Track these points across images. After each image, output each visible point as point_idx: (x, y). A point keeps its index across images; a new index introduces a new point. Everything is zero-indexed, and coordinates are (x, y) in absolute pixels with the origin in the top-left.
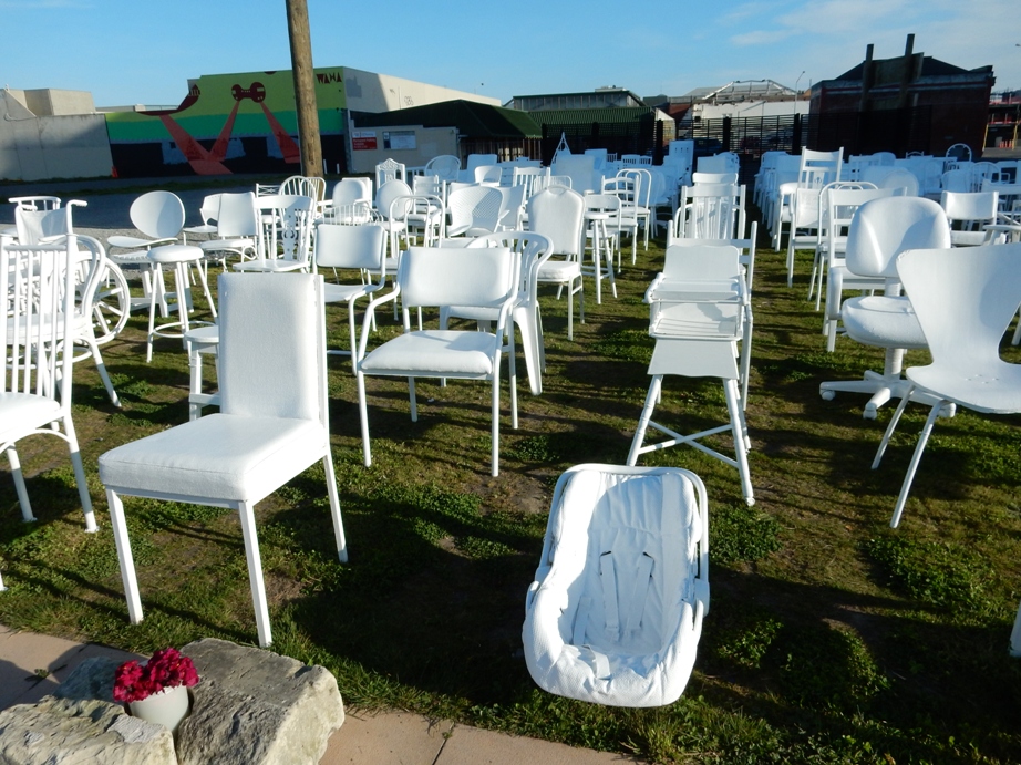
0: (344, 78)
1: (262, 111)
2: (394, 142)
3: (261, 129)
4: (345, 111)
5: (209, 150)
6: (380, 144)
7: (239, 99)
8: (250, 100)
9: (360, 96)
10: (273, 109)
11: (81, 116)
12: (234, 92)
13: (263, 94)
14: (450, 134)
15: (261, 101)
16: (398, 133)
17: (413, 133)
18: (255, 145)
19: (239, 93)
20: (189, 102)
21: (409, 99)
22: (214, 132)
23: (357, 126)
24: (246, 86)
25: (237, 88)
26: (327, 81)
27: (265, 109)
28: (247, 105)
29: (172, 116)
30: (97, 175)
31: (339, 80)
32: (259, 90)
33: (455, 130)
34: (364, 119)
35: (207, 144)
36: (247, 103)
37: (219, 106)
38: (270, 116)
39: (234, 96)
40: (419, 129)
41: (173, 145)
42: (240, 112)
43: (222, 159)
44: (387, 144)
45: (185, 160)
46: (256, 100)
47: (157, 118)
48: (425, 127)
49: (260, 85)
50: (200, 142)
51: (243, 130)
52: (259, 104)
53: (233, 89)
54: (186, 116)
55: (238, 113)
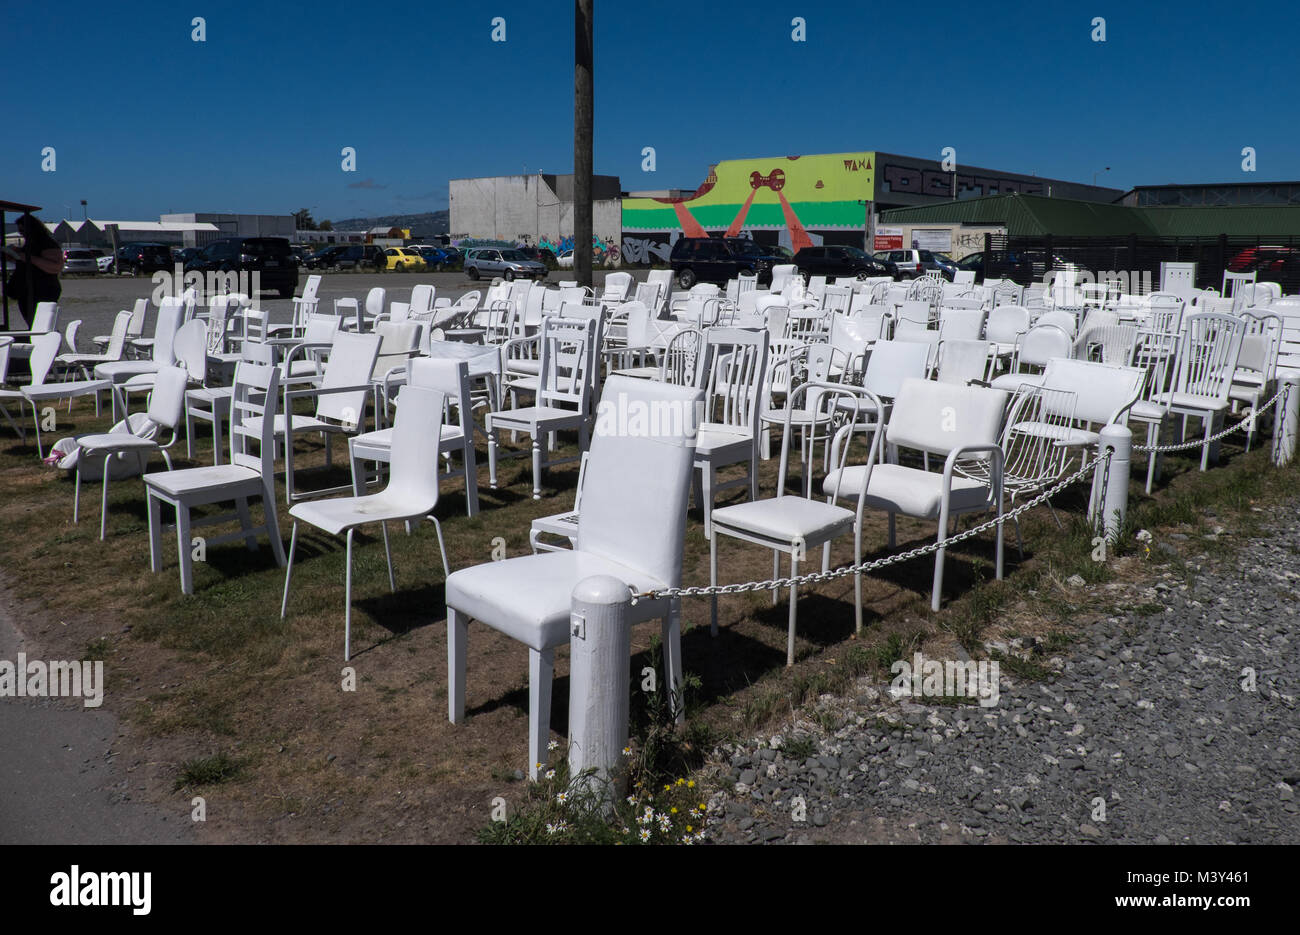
0: (875, 165)
1: (778, 201)
2: (922, 243)
3: (774, 222)
4: (869, 203)
6: (905, 244)
7: (756, 188)
8: (767, 189)
10: (790, 200)
12: (752, 180)
13: (782, 182)
15: (779, 190)
16: (927, 232)
17: (948, 232)
18: (766, 237)
19: (757, 181)
20: (704, 190)
22: (725, 224)
23: (880, 222)
26: (855, 169)
27: (782, 198)
28: (764, 194)
29: (685, 204)
31: (869, 167)
32: (779, 177)
33: (1002, 230)
34: (891, 214)
35: (715, 234)
36: (765, 190)
37: (734, 194)
38: (785, 205)
39: (752, 184)
40: (956, 228)
41: (681, 236)
42: (756, 200)
46: (774, 189)
49: (782, 173)
50: (709, 233)
52: (776, 192)
53: (752, 176)
54: (699, 205)
55: (753, 203)
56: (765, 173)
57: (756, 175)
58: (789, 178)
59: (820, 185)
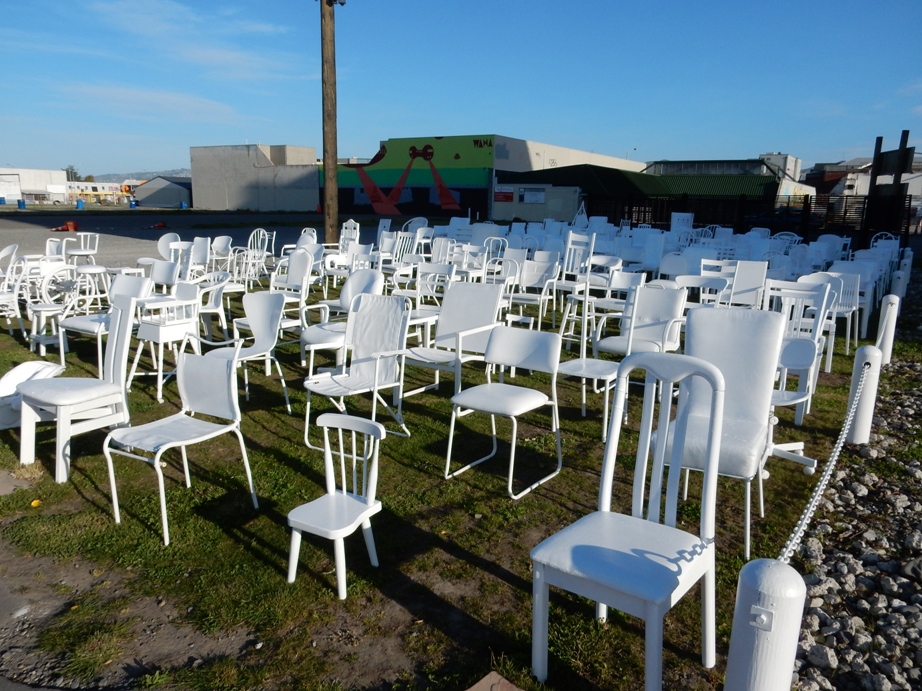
0: (495, 144)
1: (429, 167)
2: (528, 197)
3: (427, 181)
4: (491, 170)
5: (387, 196)
6: (516, 198)
7: (414, 158)
8: (421, 159)
9: (507, 158)
10: (437, 165)
11: (303, 166)
12: (411, 152)
13: (432, 154)
14: (572, 193)
15: (429, 159)
16: (531, 190)
17: (543, 190)
18: (421, 193)
19: (414, 153)
20: (378, 158)
21: (553, 161)
22: (393, 182)
23: (499, 182)
24: (420, 148)
25: (413, 149)
26: (481, 146)
27: (431, 165)
28: (420, 163)
29: (365, 169)
30: (307, 210)
31: (490, 145)
32: (429, 151)
33: (578, 189)
34: (506, 177)
35: (387, 191)
37: (398, 161)
38: (434, 170)
39: (411, 155)
40: (549, 187)
41: (362, 190)
42: (414, 167)
43: (396, 203)
44: (521, 198)
45: (369, 202)
46: (426, 159)
47: (354, 169)
48: (554, 185)
49: (431, 147)
50: (382, 189)
51: (413, 181)
52: (427, 162)
53: (411, 149)
54: (374, 169)
55: (412, 168)
59: (457, 157)
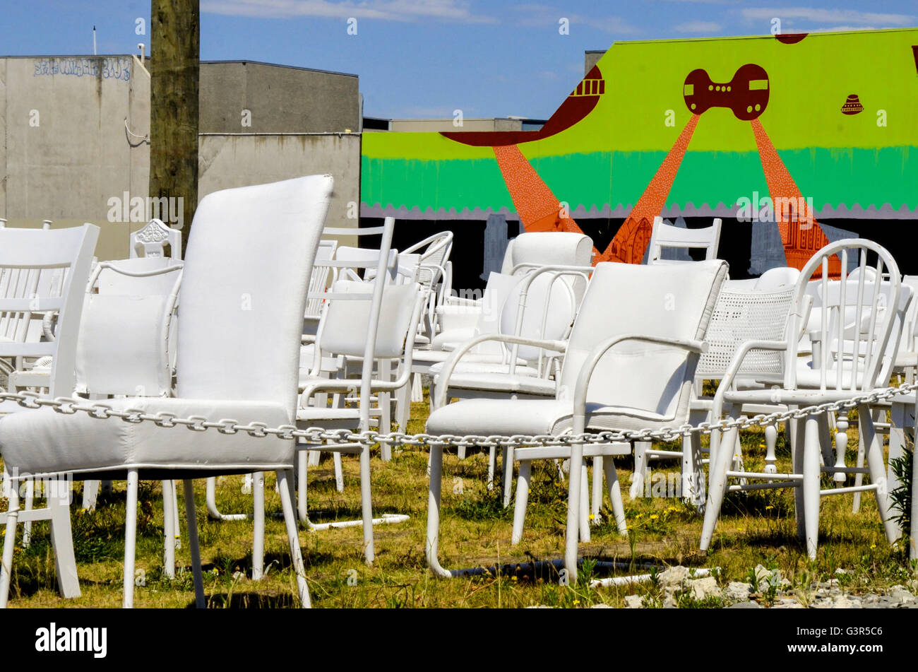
1: (753, 146)
7: (698, 112)
8: (727, 112)
12: (690, 90)
13: (763, 97)
15: (754, 117)
19: (702, 93)
32: (755, 85)
36: (721, 116)
38: (769, 155)
39: (689, 100)
42: (697, 144)
46: (742, 115)
49: (759, 73)
52: (745, 126)
53: (687, 82)
54: (561, 153)
55: (691, 147)
56: (722, 75)
57: (698, 78)
58: (777, 85)
59: (853, 105)
